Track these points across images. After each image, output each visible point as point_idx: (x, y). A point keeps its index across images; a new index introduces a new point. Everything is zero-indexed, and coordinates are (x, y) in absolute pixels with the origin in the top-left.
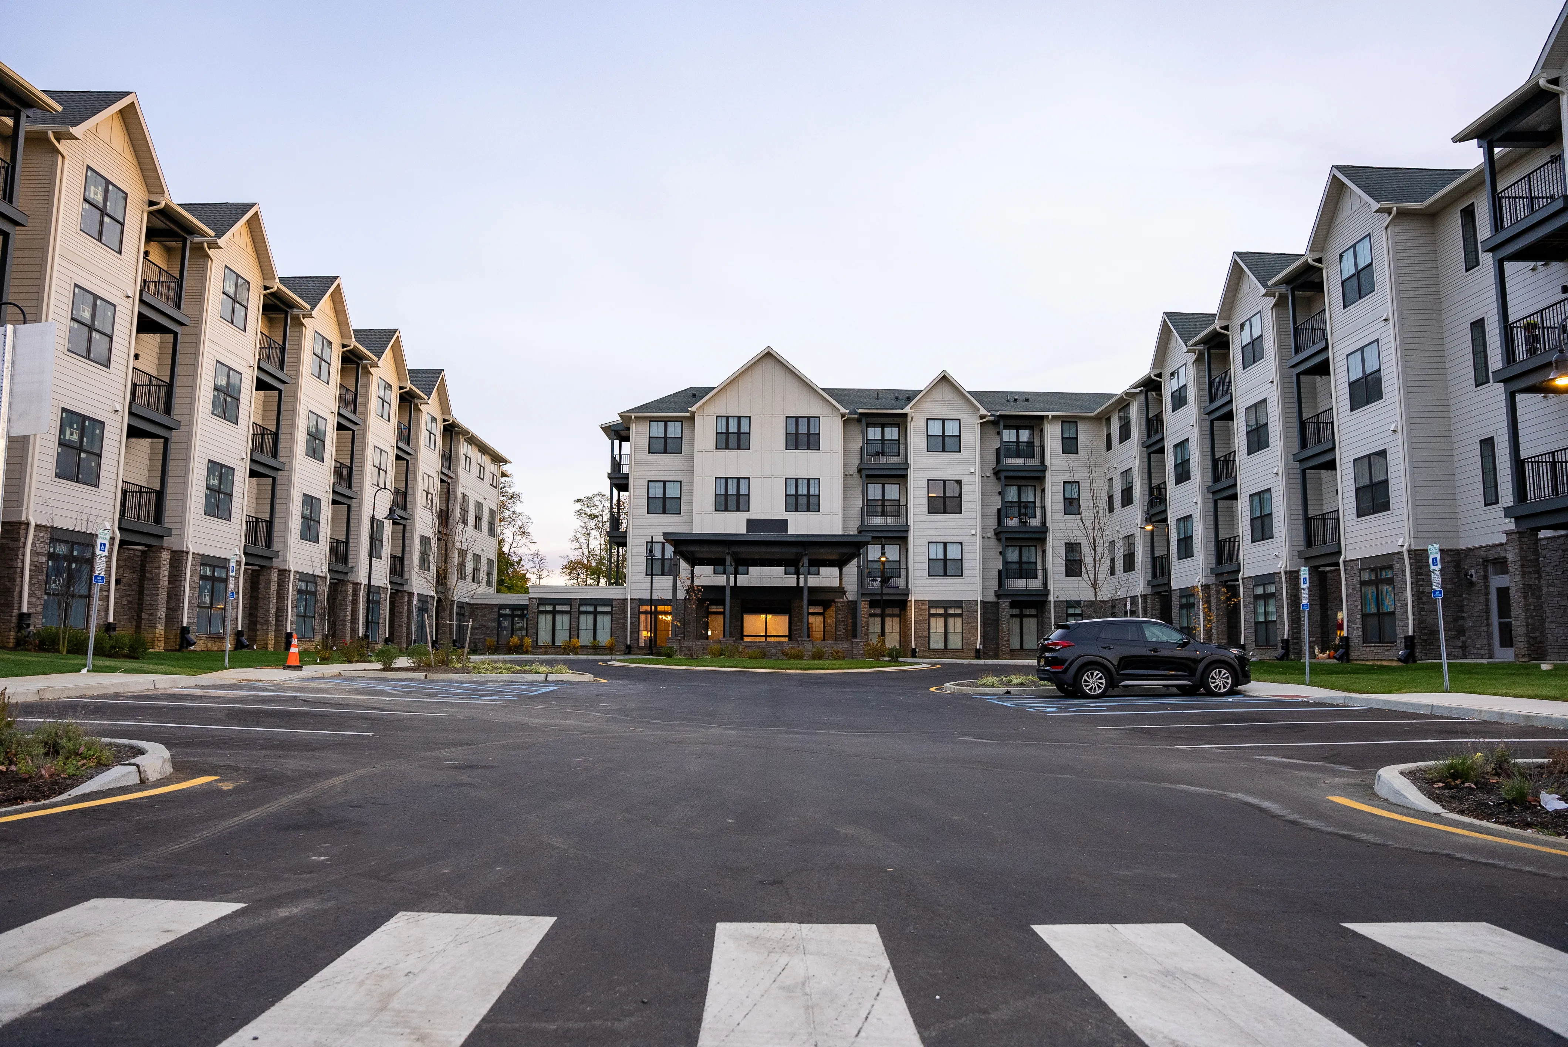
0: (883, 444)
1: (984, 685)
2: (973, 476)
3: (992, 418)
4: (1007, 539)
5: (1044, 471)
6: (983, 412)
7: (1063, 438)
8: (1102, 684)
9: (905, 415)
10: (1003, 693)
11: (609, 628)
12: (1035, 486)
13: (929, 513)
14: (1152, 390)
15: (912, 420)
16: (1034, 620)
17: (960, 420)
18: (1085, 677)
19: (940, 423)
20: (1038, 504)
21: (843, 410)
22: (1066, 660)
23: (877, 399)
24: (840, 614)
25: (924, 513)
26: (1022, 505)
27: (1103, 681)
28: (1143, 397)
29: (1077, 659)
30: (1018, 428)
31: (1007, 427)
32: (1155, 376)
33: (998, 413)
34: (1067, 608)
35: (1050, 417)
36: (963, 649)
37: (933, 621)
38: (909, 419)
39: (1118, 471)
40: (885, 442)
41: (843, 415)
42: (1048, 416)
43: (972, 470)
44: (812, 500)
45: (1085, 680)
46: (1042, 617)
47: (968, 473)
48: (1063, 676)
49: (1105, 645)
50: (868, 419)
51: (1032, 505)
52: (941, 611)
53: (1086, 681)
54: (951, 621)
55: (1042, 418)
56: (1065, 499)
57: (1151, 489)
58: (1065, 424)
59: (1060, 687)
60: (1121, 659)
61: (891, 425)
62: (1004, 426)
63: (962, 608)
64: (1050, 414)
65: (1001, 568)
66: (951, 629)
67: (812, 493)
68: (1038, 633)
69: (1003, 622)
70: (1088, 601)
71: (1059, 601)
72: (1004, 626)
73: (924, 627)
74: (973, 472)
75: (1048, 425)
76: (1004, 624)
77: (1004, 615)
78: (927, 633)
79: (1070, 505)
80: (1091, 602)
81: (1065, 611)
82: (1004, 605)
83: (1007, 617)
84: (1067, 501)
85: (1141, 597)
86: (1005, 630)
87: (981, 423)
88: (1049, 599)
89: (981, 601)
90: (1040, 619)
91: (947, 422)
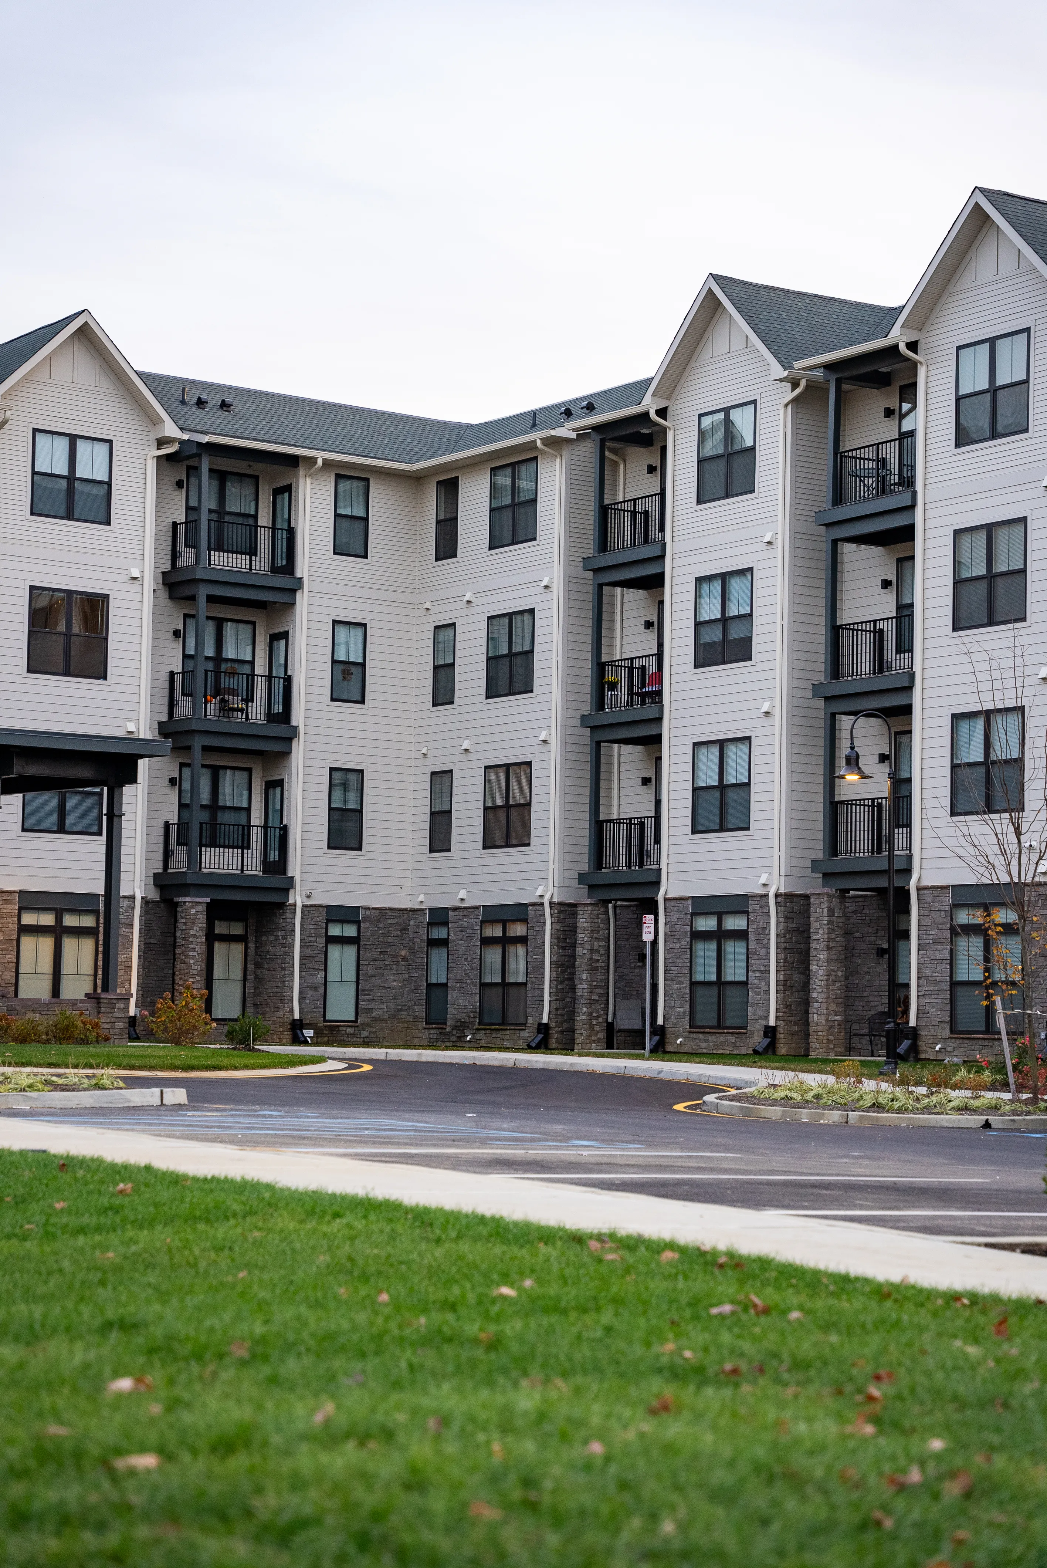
2: (135, 587)
4: (206, 749)
5: (294, 591)
6: (171, 430)
7: (337, 515)
12: (254, 624)
13: (29, 671)
16: (237, 949)
17: (110, 442)
19: (62, 445)
25: (17, 670)
26: (225, 667)
28: (589, 451)
33: (205, 439)
34: (328, 921)
35: (320, 462)
37: (28, 943)
39: (478, 610)
42: (312, 461)
43: (136, 573)
46: (259, 945)
47: (125, 578)
51: (247, 669)
52: (47, 919)
54: (69, 944)
55: (293, 461)
56: (334, 662)
57: (599, 665)
58: (344, 485)
64: (321, 456)
65: (174, 819)
66: (68, 966)
68: (245, 980)
69: (191, 954)
70: (373, 908)
71: (312, 906)
72: (192, 961)
73: (6, 960)
74: (135, 579)
75: (308, 481)
76: (193, 957)
77: (194, 936)
78: (14, 974)
79: (344, 679)
80: (377, 912)
81: (323, 931)
82: (193, 911)
83: (199, 940)
84: (339, 668)
85: (551, 908)
86: (195, 972)
87: (159, 458)
88: (291, 901)
89: (143, 898)
90: (252, 946)
91: (81, 445)
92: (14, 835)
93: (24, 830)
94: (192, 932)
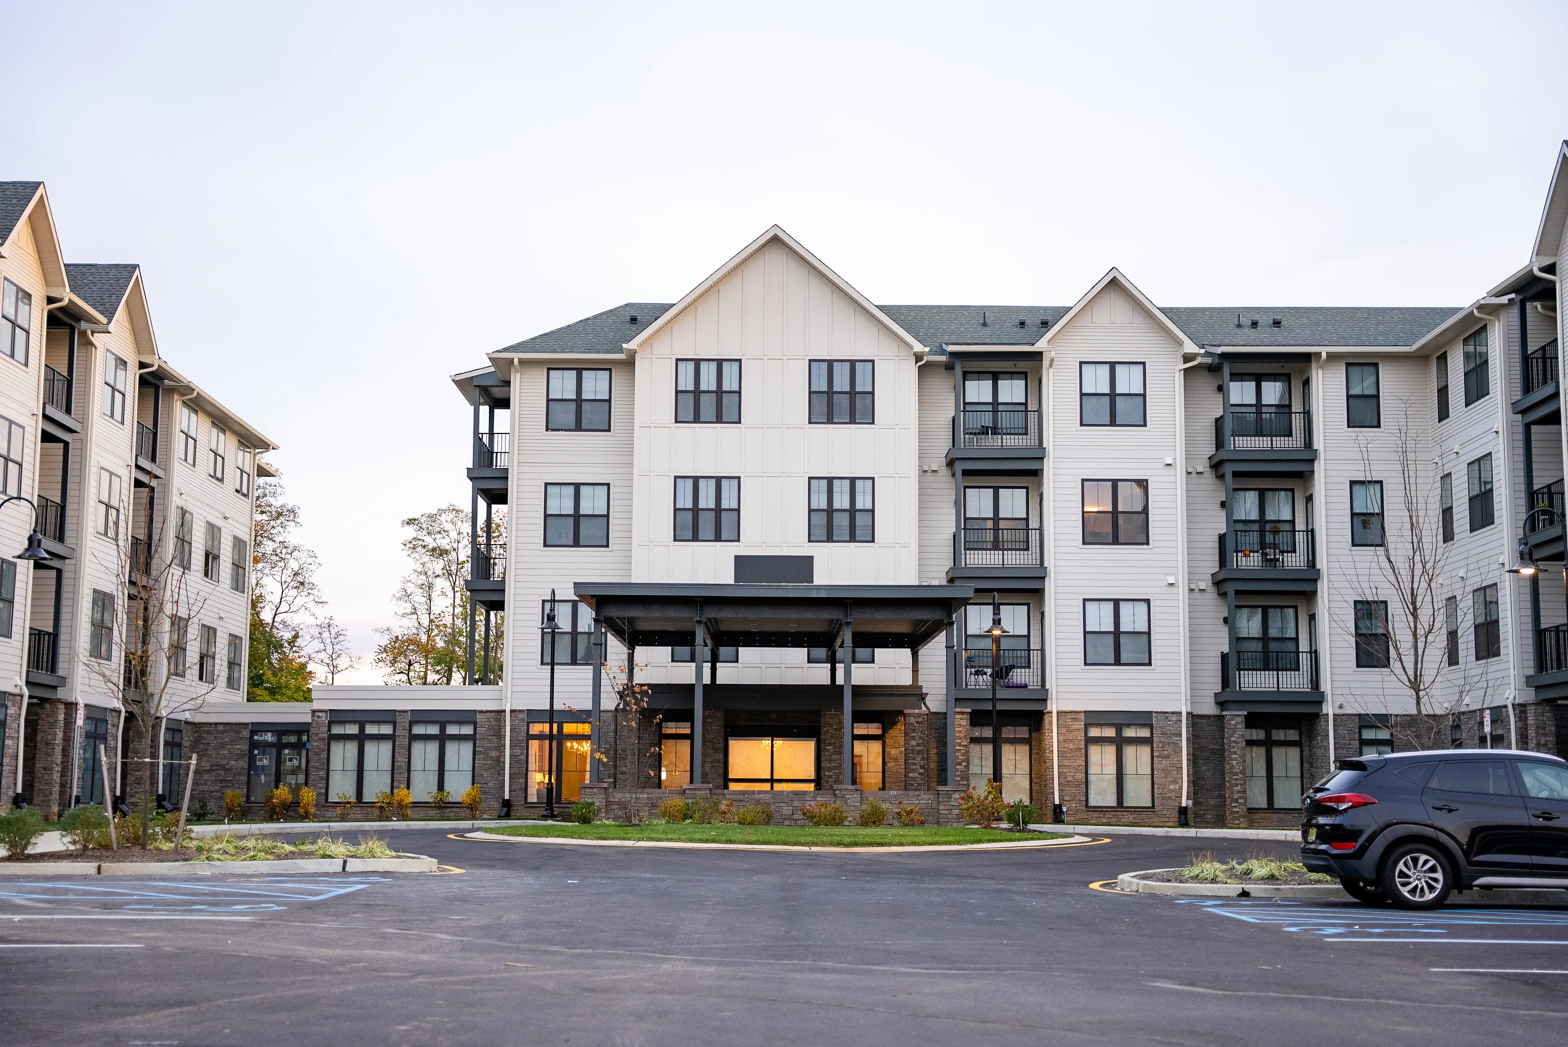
0: (995, 411)
1: (1196, 878)
2: (1170, 471)
3: (1209, 360)
4: (1238, 593)
5: (1312, 461)
6: (1190, 347)
7: (1349, 397)
8: (1436, 880)
9: (1039, 355)
10: (1235, 895)
11: (470, 767)
12: (1292, 490)
13: (1084, 543)
14: (1534, 298)
15: (1051, 366)
16: (1294, 752)
17: (1144, 363)
18: (1401, 866)
19: (1105, 370)
20: (1300, 525)
21: (918, 347)
22: (1359, 833)
23: (985, 325)
24: (914, 738)
25: (1075, 544)
26: (1268, 527)
27: (1439, 875)
28: (1515, 313)
29: (1383, 829)
30: (1259, 379)
31: (1237, 376)
32: (1542, 270)
33: (1220, 350)
34: (1361, 728)
35: (1324, 355)
36: (1153, 806)
37: (1094, 751)
38: (1046, 363)
39: (1462, 459)
40: (1001, 408)
41: (918, 357)
42: (1319, 354)
43: (1169, 461)
44: (860, 519)
45: (1401, 872)
46: (1311, 747)
47: (1161, 466)
48: (1353, 863)
49: (1439, 804)
50: (966, 363)
51: (1288, 527)
52: (1110, 732)
53: (1402, 874)
54: (1129, 752)
55: (1307, 358)
56: (1353, 515)
57: (1532, 495)
58: (1354, 370)
59: (1350, 885)
60: (1476, 832)
61: (1012, 375)
62: (1232, 375)
63: (1151, 726)
64: (1324, 351)
65: (1226, 650)
66: (1129, 768)
67: (859, 505)
68: (1302, 777)
69: (1233, 756)
70: (1404, 715)
71: (1343, 715)
72: (1234, 762)
73: (1076, 764)
74: (1169, 465)
75: (1320, 372)
76: (1235, 759)
77: (1235, 742)
78: (1084, 775)
79: (1365, 527)
80: (1408, 718)
81: (1357, 735)
82: (1233, 722)
83: (1240, 745)
84: (1357, 520)
85: (1514, 709)
86: (1238, 771)
87: (1185, 370)
88: (1324, 711)
89: (1188, 713)
90: (1306, 749)
91: (1118, 368)
92: (1078, 669)
93: (1086, 664)
94: (1232, 739)
